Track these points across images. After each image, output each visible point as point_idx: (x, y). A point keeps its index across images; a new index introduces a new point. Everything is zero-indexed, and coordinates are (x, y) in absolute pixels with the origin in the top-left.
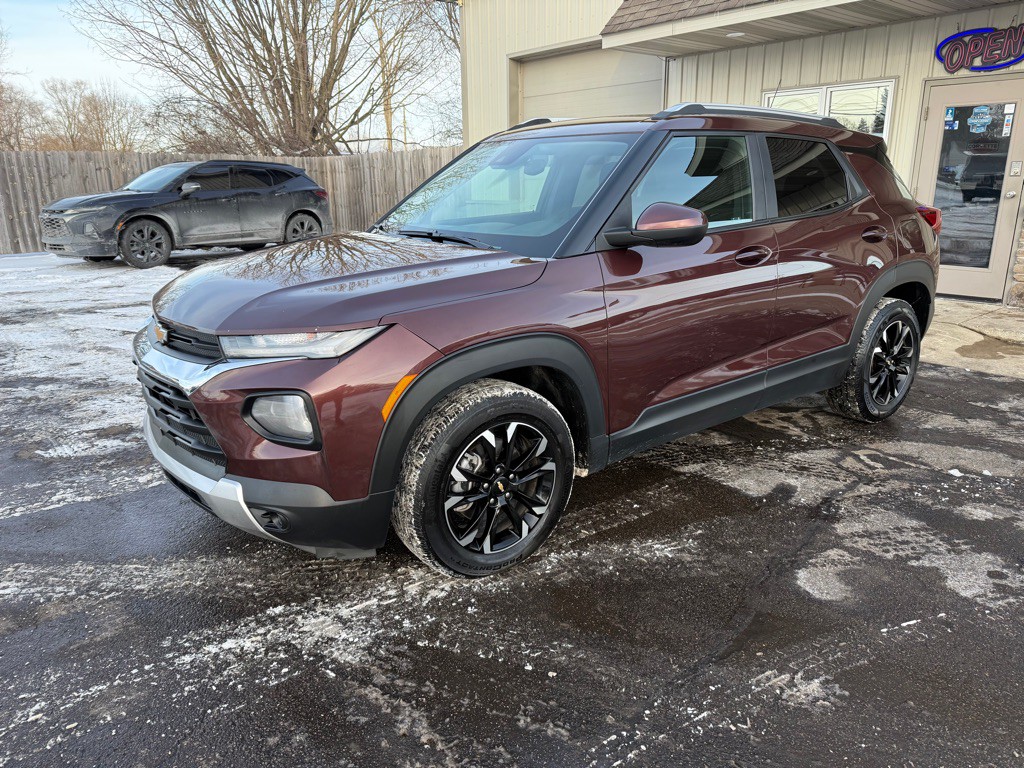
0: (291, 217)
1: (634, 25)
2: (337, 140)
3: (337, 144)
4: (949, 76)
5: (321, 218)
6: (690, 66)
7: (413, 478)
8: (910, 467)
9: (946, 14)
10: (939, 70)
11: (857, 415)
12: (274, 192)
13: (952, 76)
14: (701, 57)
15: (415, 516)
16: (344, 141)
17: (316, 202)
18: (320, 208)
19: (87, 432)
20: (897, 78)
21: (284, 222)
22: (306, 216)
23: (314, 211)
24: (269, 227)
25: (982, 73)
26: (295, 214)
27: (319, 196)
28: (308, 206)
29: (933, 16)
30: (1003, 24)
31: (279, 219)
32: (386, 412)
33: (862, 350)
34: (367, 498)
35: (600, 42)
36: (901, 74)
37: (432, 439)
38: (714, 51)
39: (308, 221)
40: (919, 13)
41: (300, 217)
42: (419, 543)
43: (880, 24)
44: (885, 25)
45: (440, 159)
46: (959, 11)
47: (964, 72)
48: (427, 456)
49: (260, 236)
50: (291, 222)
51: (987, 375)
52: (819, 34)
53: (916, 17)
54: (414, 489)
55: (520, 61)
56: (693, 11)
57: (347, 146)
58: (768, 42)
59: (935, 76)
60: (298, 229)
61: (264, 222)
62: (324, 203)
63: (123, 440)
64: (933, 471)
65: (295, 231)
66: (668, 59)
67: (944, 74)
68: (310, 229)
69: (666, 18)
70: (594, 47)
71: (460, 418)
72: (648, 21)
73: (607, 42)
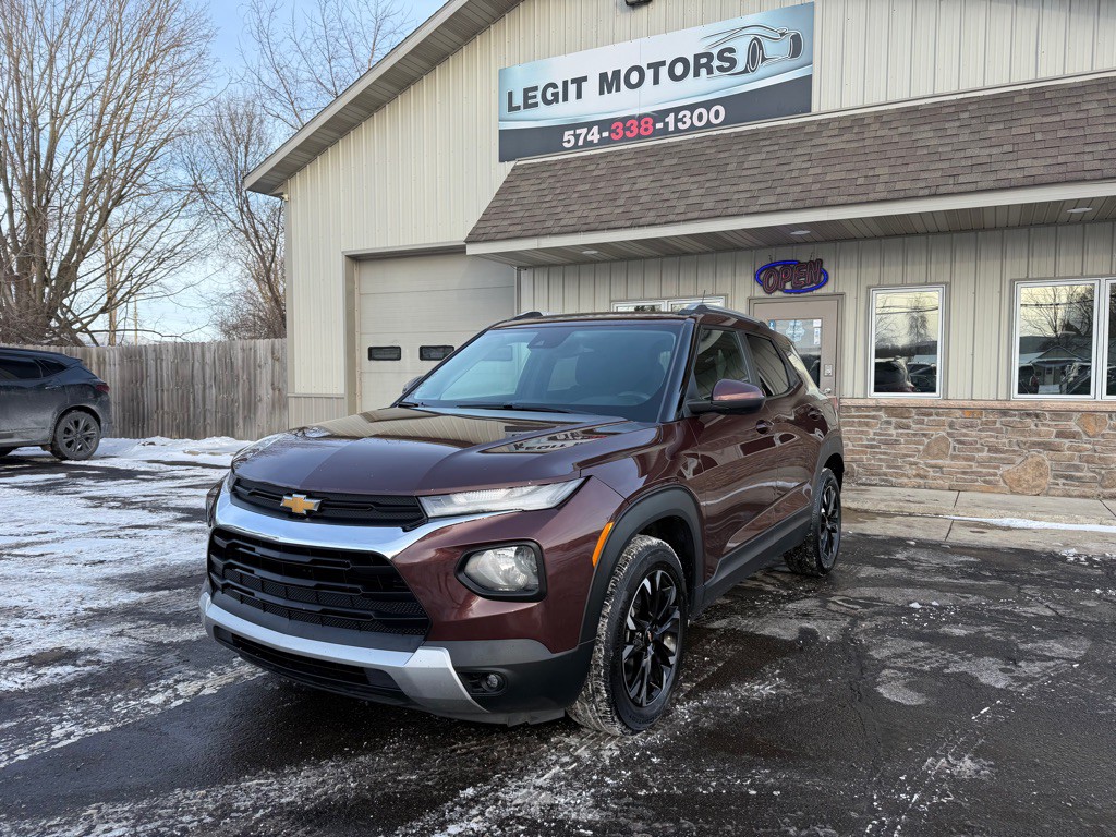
0: (63, 415)
1: (499, 236)
2: (80, 330)
3: (79, 335)
4: (767, 296)
5: (100, 416)
6: (541, 277)
7: (603, 626)
8: (878, 605)
9: (760, 247)
10: (759, 292)
11: (813, 569)
12: (43, 385)
13: (770, 296)
14: (552, 269)
15: (605, 666)
16: (88, 332)
17: (96, 396)
18: (100, 404)
19: (13, 661)
20: (726, 296)
21: (54, 421)
22: (82, 413)
23: (93, 407)
24: (35, 426)
25: (793, 295)
26: (69, 411)
27: (100, 390)
28: (86, 402)
29: (750, 248)
30: (804, 259)
31: (48, 417)
32: (595, 559)
33: (815, 511)
34: (577, 648)
35: (464, 247)
36: (729, 292)
37: (612, 587)
38: (564, 265)
39: (84, 418)
40: (741, 245)
41: (74, 414)
42: (605, 696)
43: (708, 252)
44: (712, 253)
45: (255, 351)
46: (770, 246)
47: (778, 294)
48: (613, 605)
49: (22, 437)
50: (63, 421)
51: (869, 535)
52: (658, 257)
53: (738, 249)
54: (603, 638)
55: (356, 260)
56: (556, 230)
57: (92, 337)
58: (613, 260)
59: (756, 295)
60: (71, 428)
61: (27, 421)
62: (105, 398)
63: (75, 665)
64: (897, 606)
65: (68, 431)
66: (520, 268)
67: (763, 294)
68: (86, 428)
69: (530, 233)
70: (455, 251)
71: (631, 566)
72: (512, 235)
73: (471, 250)
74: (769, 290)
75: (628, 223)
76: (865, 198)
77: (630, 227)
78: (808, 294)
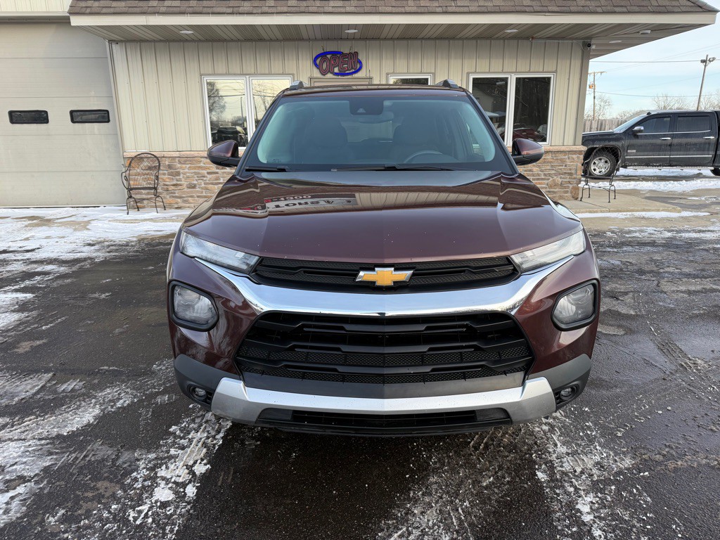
4: (322, 76)
9: (316, 39)
10: (316, 73)
13: (324, 77)
14: (145, 44)
20: (293, 75)
25: (340, 77)
30: (346, 51)
35: (68, 18)
36: (295, 73)
46: (322, 39)
47: (330, 75)
59: (315, 76)
66: (114, 42)
67: (319, 75)
70: (60, 22)
72: (118, 10)
73: (76, 21)
74: (323, 73)
75: (230, 10)
76: (402, 10)
77: (232, 13)
78: (349, 77)
